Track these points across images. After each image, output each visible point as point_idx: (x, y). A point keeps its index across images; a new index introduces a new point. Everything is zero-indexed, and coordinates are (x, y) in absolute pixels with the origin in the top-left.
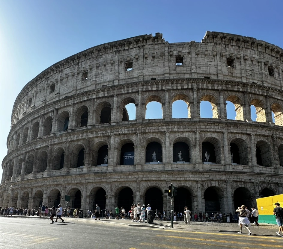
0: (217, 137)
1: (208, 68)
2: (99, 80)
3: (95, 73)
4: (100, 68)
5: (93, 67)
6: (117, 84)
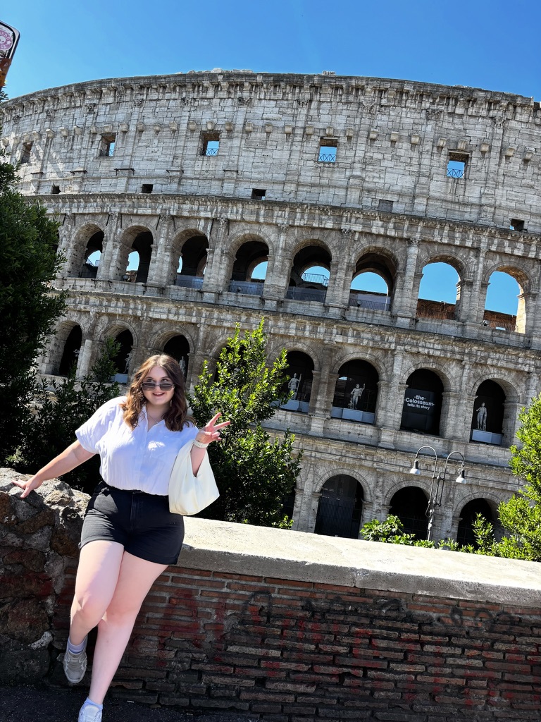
2: (371, 180)
3: (363, 156)
4: (377, 143)
5: (358, 136)
6: (423, 208)
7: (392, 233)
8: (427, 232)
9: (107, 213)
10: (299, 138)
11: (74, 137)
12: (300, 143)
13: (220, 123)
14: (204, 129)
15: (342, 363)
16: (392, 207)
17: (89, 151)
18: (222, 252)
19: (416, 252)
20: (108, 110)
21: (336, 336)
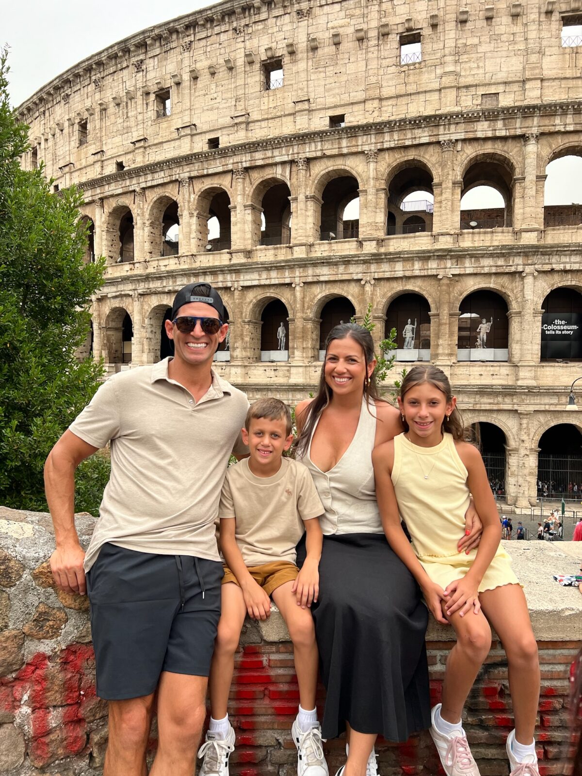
2: (468, 73)
3: (454, 45)
4: (469, 25)
5: (444, 22)
6: (537, 93)
7: (503, 133)
8: (546, 121)
9: (176, 181)
10: (374, 42)
11: (127, 103)
12: (376, 48)
13: (280, 46)
14: (264, 58)
15: (462, 298)
16: (497, 100)
17: (145, 115)
18: (307, 197)
19: (535, 149)
20: (156, 63)
21: (451, 268)
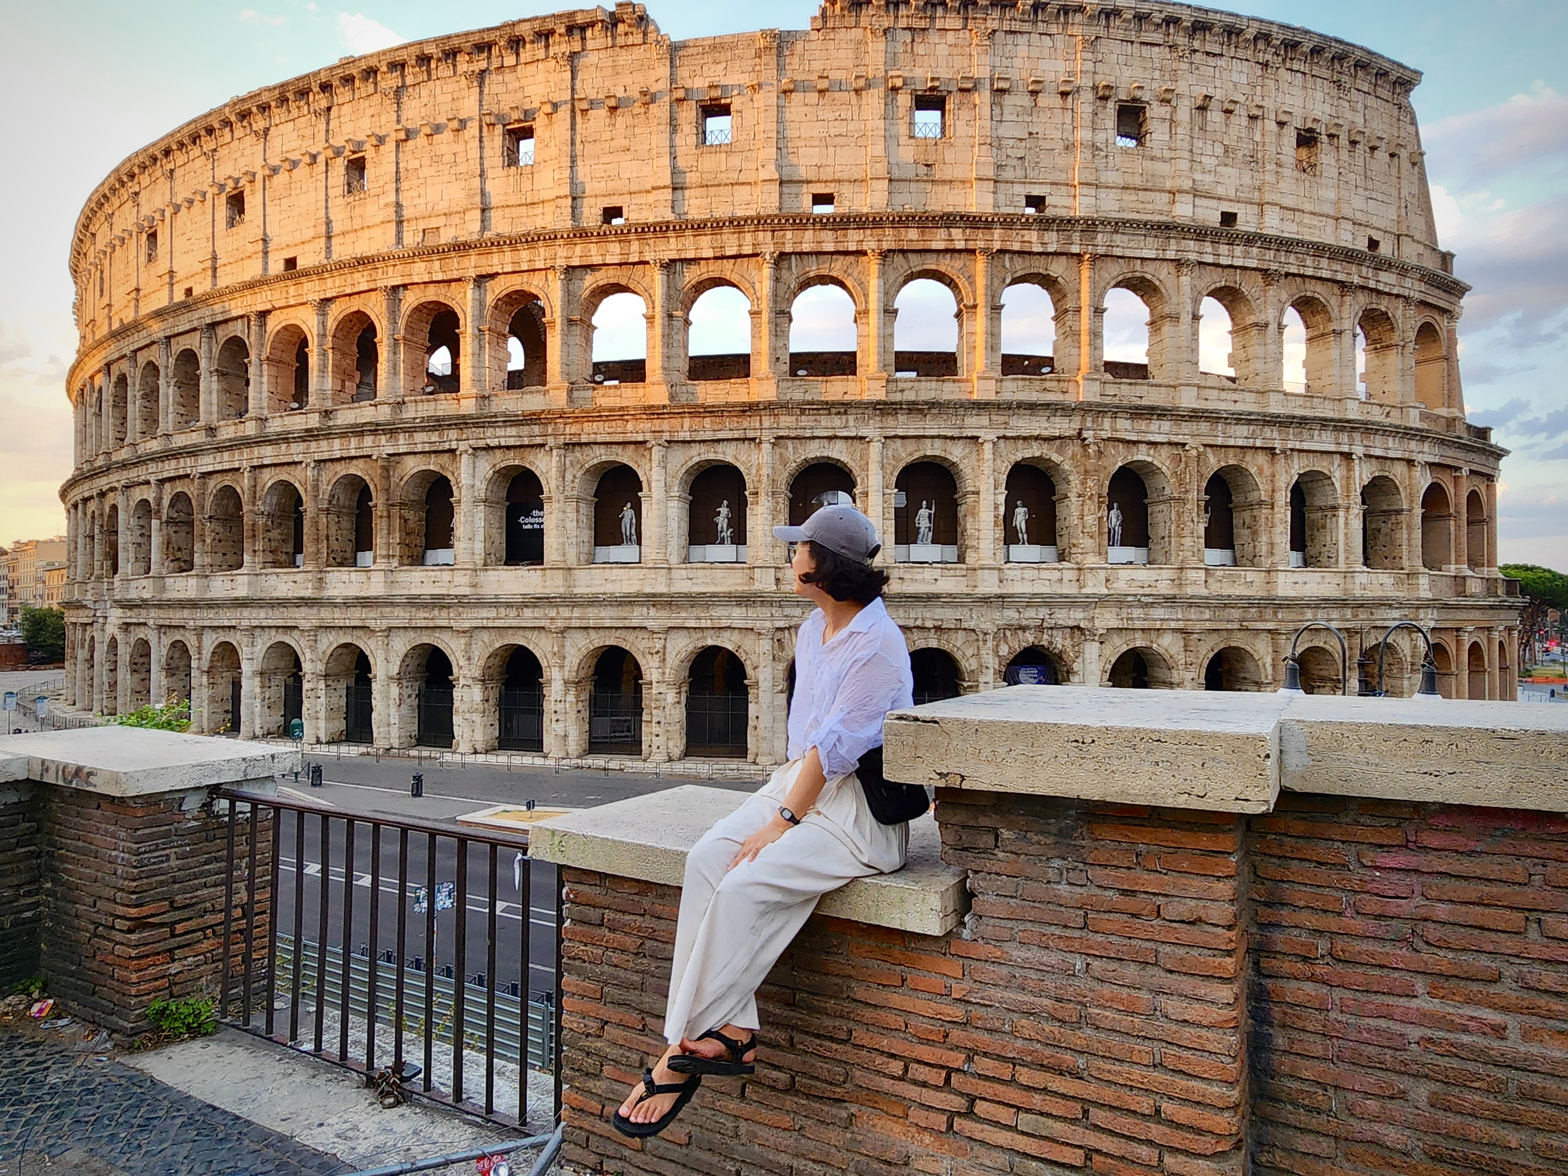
0: (844, 458)
1: (831, 150)
2: (410, 203)
3: (394, 170)
5: (385, 141)
6: (477, 226)
8: (483, 260)
10: (321, 168)
12: (324, 174)
18: (261, 360)
21: (385, 446)
